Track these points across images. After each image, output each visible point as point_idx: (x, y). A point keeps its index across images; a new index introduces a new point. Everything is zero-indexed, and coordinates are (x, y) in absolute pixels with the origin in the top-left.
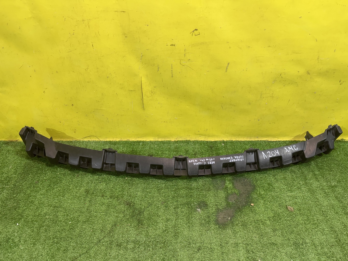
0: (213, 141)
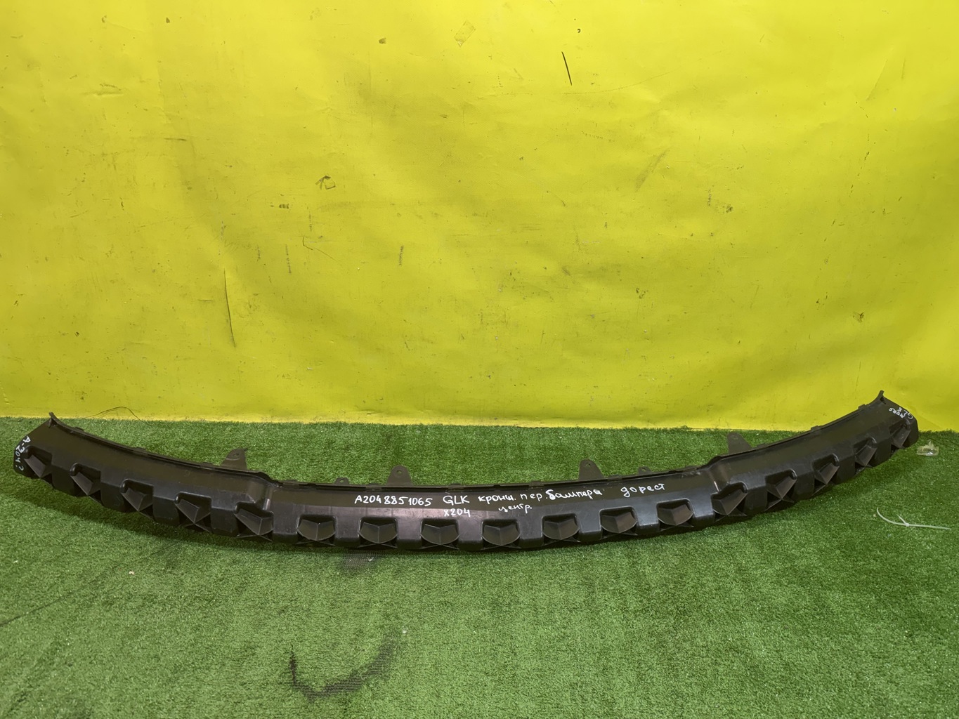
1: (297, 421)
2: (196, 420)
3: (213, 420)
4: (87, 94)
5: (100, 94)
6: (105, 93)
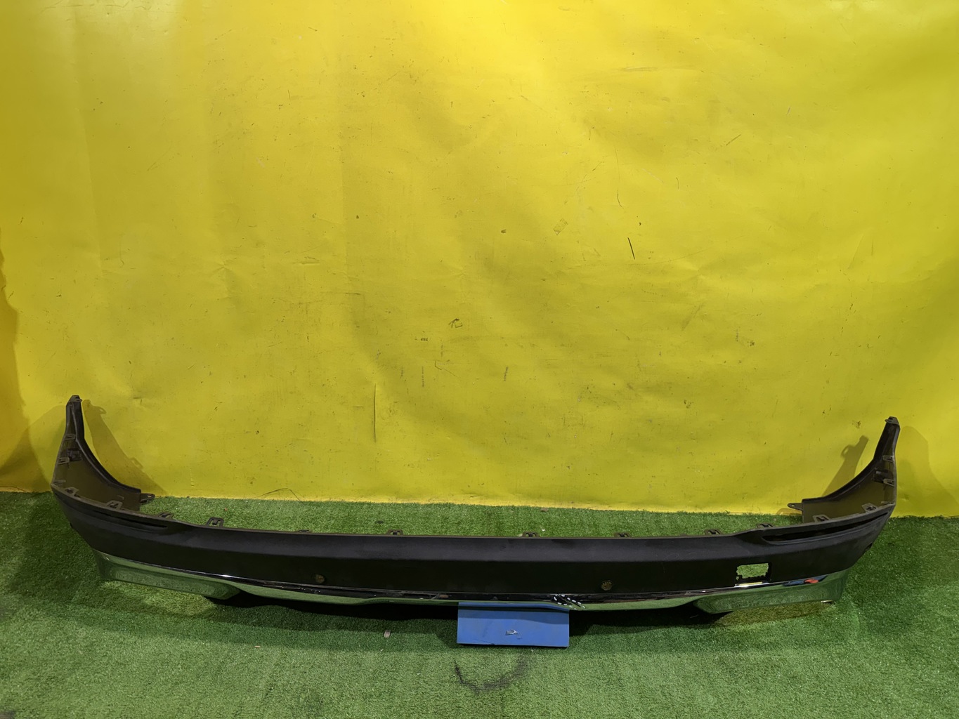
0: (495, 506)
1: (416, 502)
2: (338, 500)
3: (351, 501)
4: (294, 263)
5: (304, 263)
6: (307, 263)
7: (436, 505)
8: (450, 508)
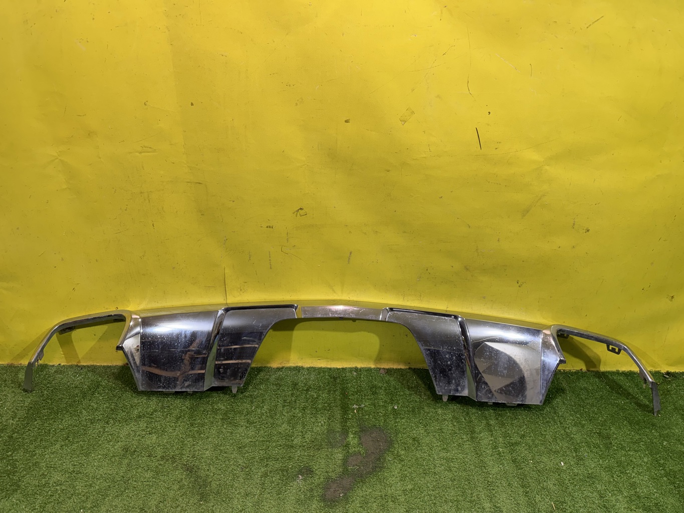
0: (340, 367)
4: (131, 153)
5: (140, 153)
6: (144, 152)
7: (287, 368)
8: (299, 372)
